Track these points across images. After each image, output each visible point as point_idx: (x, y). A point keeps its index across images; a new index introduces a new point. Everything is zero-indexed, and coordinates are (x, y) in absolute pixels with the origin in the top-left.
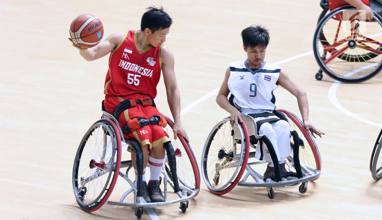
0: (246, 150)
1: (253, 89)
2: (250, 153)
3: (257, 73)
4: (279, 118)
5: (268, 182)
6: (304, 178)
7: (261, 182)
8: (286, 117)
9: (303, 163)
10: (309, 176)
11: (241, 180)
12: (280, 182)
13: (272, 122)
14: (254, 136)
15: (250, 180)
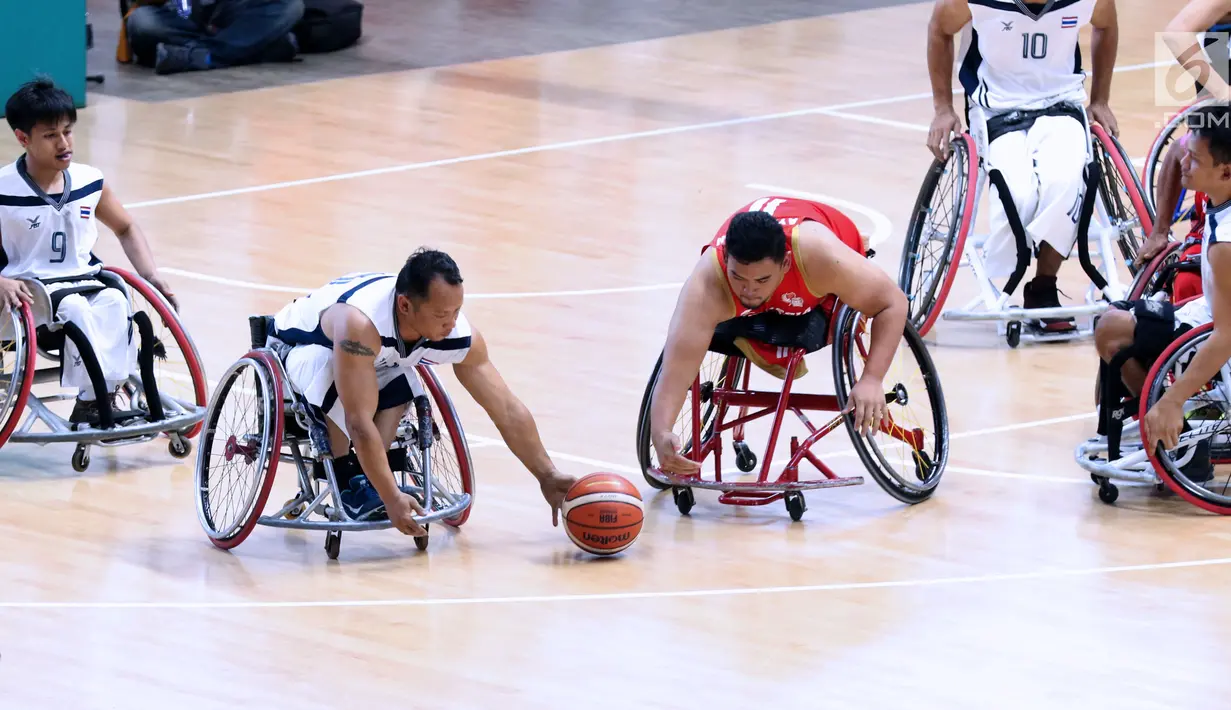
0: (28, 360)
1: (59, 244)
2: (36, 371)
3: (65, 206)
4: (104, 285)
5: (81, 429)
6: (166, 422)
7: (65, 431)
8: (122, 282)
9: (164, 389)
10: (180, 418)
11: (17, 429)
12: (110, 429)
13: (90, 293)
14: (45, 325)
15: (39, 428)
